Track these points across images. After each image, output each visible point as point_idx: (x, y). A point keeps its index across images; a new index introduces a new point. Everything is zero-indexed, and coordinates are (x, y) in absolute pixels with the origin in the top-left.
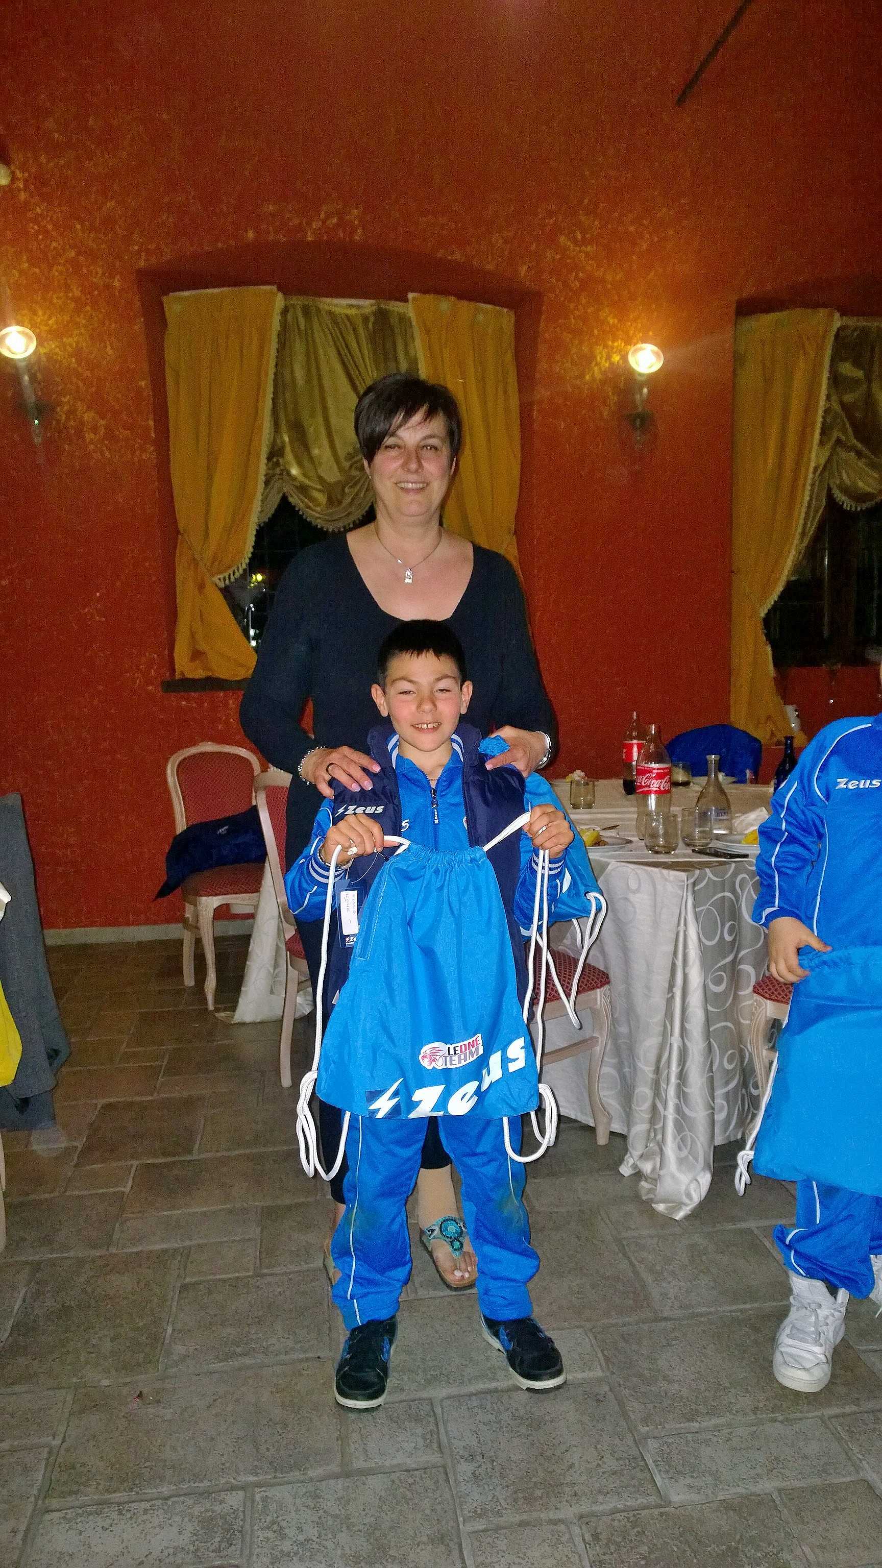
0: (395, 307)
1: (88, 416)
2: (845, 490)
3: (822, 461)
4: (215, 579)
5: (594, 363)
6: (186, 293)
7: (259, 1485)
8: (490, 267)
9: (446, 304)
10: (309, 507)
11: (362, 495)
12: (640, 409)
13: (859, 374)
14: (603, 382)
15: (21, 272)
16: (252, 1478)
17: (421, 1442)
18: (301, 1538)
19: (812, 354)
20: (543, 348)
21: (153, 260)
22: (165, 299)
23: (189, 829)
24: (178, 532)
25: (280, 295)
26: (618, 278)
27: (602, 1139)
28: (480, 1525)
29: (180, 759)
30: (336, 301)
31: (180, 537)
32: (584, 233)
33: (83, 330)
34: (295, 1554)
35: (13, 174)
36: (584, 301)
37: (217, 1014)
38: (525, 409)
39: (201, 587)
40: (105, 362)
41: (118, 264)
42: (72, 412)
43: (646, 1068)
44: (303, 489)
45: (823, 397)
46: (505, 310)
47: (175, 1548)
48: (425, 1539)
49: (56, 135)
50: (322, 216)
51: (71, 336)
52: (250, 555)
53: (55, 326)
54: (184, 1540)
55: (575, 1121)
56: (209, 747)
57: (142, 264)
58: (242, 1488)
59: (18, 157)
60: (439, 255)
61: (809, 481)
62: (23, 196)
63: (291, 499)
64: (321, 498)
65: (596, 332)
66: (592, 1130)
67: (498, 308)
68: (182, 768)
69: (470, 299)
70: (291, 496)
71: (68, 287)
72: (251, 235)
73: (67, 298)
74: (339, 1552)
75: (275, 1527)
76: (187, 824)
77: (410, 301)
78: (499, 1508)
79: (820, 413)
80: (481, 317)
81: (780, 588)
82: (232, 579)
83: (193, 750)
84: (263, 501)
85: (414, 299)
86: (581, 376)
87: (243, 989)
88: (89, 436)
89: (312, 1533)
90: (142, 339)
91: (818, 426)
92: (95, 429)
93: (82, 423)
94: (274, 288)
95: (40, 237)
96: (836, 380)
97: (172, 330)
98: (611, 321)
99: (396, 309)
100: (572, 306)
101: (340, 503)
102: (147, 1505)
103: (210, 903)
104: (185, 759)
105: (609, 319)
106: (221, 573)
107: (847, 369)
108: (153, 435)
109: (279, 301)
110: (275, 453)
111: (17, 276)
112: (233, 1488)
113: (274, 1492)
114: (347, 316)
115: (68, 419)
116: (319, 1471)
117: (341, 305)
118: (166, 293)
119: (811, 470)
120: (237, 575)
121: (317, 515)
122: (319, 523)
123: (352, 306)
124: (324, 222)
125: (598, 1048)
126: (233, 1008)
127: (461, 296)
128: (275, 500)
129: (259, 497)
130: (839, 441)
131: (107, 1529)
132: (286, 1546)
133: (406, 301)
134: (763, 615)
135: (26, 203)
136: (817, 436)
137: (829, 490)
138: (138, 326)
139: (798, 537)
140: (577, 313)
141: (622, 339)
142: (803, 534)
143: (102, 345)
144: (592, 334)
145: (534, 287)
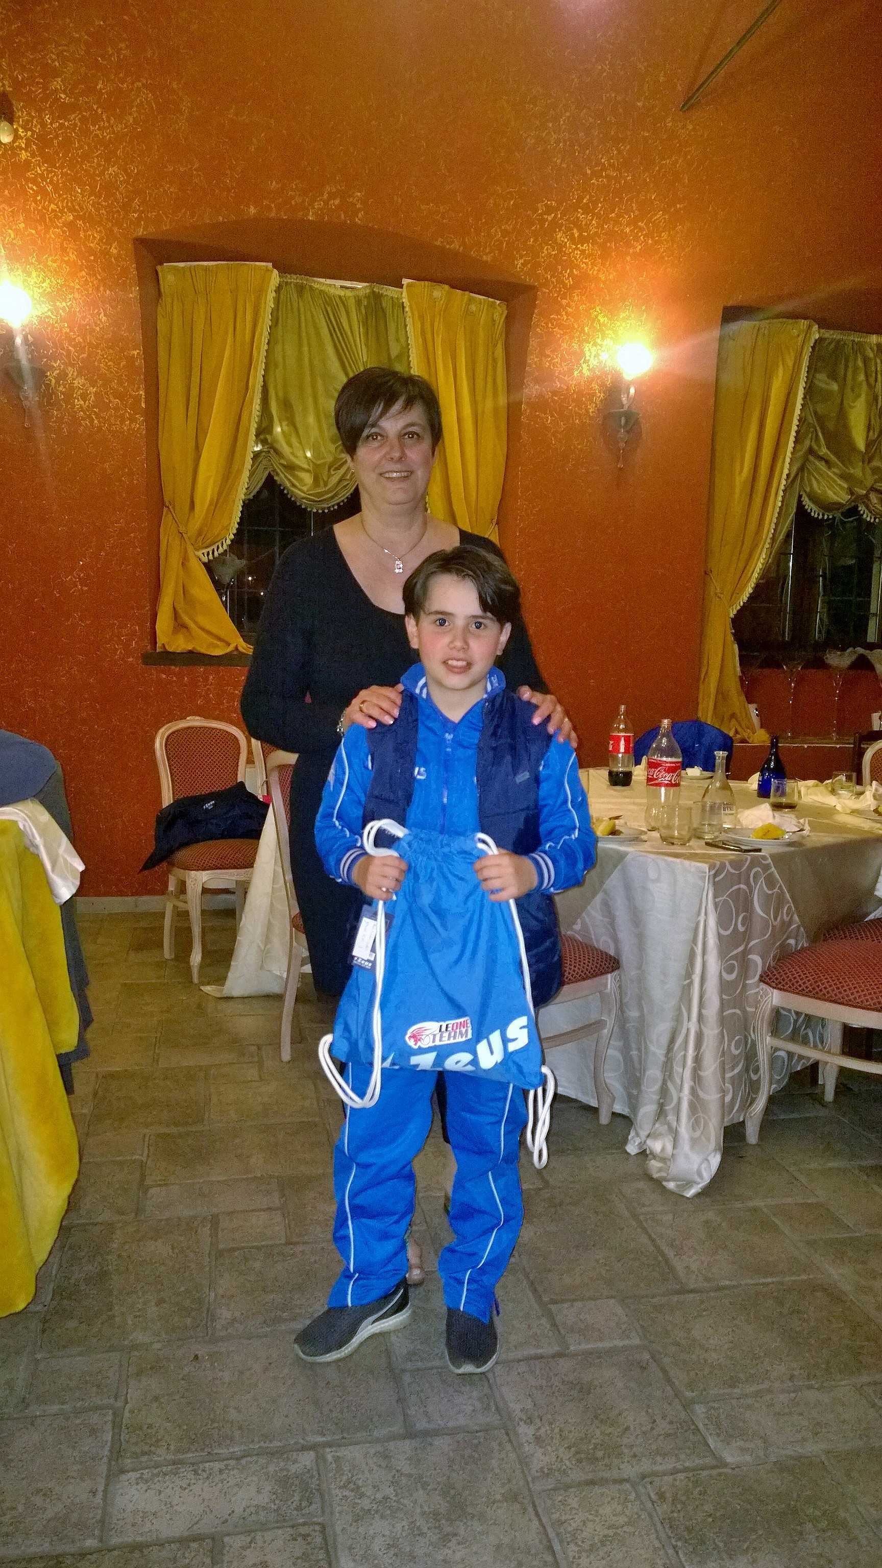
0: (390, 291)
1: (79, 382)
2: (813, 498)
3: (795, 469)
4: (200, 553)
5: (582, 362)
6: (182, 265)
7: (329, 1445)
8: (487, 258)
9: (440, 292)
10: (293, 485)
11: (348, 477)
12: (626, 408)
13: (835, 387)
14: (590, 380)
15: (17, 231)
16: (320, 1439)
17: (478, 1405)
18: (379, 1496)
19: (790, 363)
20: (533, 343)
21: (152, 229)
22: (159, 268)
23: (177, 803)
24: (163, 504)
25: (276, 272)
26: (611, 277)
27: (604, 1119)
28: (550, 1484)
29: (170, 731)
30: (329, 281)
31: (165, 509)
32: (580, 230)
33: (77, 295)
34: (377, 1512)
35: (16, 131)
36: (576, 298)
37: (202, 988)
39: (184, 563)
40: (98, 329)
41: (116, 230)
42: (62, 376)
43: (657, 1051)
44: (291, 468)
45: (798, 407)
46: (498, 302)
47: (257, 1506)
48: (498, 1497)
49: (63, 96)
50: (326, 196)
51: (64, 300)
52: (235, 531)
53: (49, 290)
54: (263, 1499)
55: (576, 1101)
56: (195, 721)
57: (140, 232)
58: (313, 1447)
59: (21, 114)
60: (438, 243)
61: (782, 487)
62: (24, 155)
63: (276, 478)
64: (308, 479)
65: (586, 329)
66: (595, 1111)
67: (490, 300)
68: (169, 742)
69: (463, 289)
70: (278, 474)
71: (64, 250)
72: (252, 210)
73: (62, 260)
74: (418, 1510)
75: (352, 1486)
76: (174, 797)
77: (404, 287)
78: (564, 1467)
79: (795, 422)
80: (473, 308)
81: (749, 590)
82: (216, 554)
83: (182, 724)
84: (249, 478)
85: (409, 285)
86: (571, 371)
87: (232, 963)
88: (79, 403)
89: (390, 1491)
90: (136, 308)
91: (793, 434)
92: (84, 397)
93: (72, 388)
94: (270, 265)
95: (39, 198)
96: (810, 391)
97: (167, 299)
98: (602, 320)
99: (389, 293)
100: (564, 302)
101: (326, 484)
102: (221, 1465)
103: (199, 879)
104: (173, 733)
105: (599, 318)
106: (206, 547)
107: (822, 379)
108: (143, 405)
109: (275, 277)
110: (263, 432)
111: (12, 236)
112: (304, 1448)
113: (345, 1452)
114: (340, 297)
115: (57, 382)
116: (384, 1432)
117: (334, 286)
118: (161, 264)
119: (784, 476)
120: (221, 550)
121: (303, 495)
122: (304, 504)
123: (347, 288)
124: (326, 203)
125: (606, 1031)
126: (221, 980)
127: (456, 285)
128: (262, 477)
129: (246, 474)
130: (811, 451)
131: (185, 1489)
132: (365, 1503)
133: (401, 286)
134: (732, 616)
135: (27, 162)
136: (791, 444)
137: (800, 496)
138: (134, 293)
139: (769, 541)
140: (570, 310)
141: (612, 338)
142: (773, 539)
143: (96, 311)
144: (583, 331)
145: (529, 281)
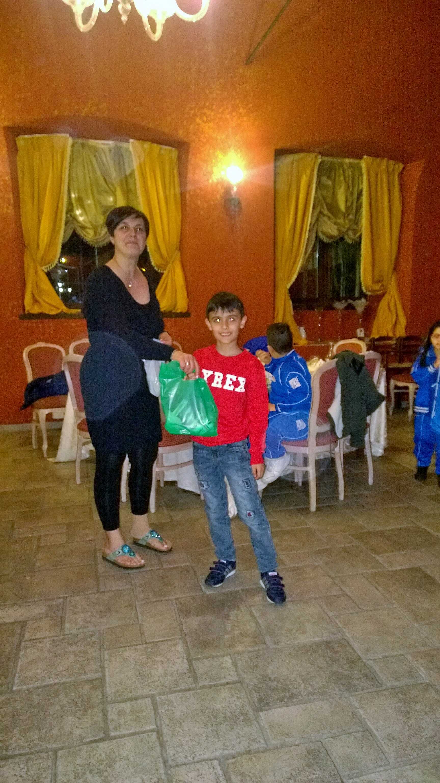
2: (324, 234)
4: (43, 268)
5: (212, 176)
6: (26, 136)
7: (69, 597)
8: (166, 131)
9: (147, 145)
10: (85, 235)
12: (233, 197)
13: (330, 183)
14: (217, 184)
16: (66, 595)
18: (83, 608)
19: (309, 173)
20: (190, 167)
21: (12, 122)
22: (16, 139)
23: (34, 381)
24: (25, 246)
25: (71, 138)
26: (223, 137)
28: (143, 602)
29: (31, 349)
30: (96, 141)
32: (207, 118)
34: (81, 612)
36: (208, 147)
37: (48, 459)
38: (183, 195)
39: (36, 272)
44: (83, 228)
45: (314, 192)
46: (174, 149)
47: (40, 613)
48: (124, 606)
50: (89, 105)
52: (59, 257)
56: (42, 345)
57: (6, 124)
58: (62, 598)
60: (143, 124)
61: (308, 229)
63: (77, 232)
64: (91, 232)
67: (170, 148)
68: (30, 354)
69: (158, 143)
72: (57, 112)
74: (95, 611)
75: (74, 606)
76: (33, 378)
77: (130, 143)
78: (150, 598)
79: (313, 199)
80: (163, 151)
81: (295, 276)
82: (51, 267)
83: (35, 346)
84: (64, 233)
85: (133, 143)
86: (208, 180)
87: (59, 447)
89: (87, 607)
90: (6, 158)
91: (312, 205)
94: (68, 135)
96: (318, 185)
97: (21, 153)
99: (124, 146)
100: (203, 149)
101: (100, 234)
102: (29, 604)
103: (43, 413)
105: (219, 156)
106: (46, 265)
107: (324, 178)
108: (12, 202)
109: (70, 141)
110: (70, 210)
114: (101, 148)
116: (89, 592)
117: (99, 143)
118: (17, 135)
119: (309, 225)
121: (90, 239)
122: (91, 243)
123: (104, 144)
124: (90, 108)
127: (153, 142)
128: (70, 232)
129: (62, 231)
130: (320, 212)
131: (16, 610)
134: (287, 288)
136: (311, 210)
137: (317, 232)
138: (4, 152)
139: (303, 253)
140: (205, 152)
141: (225, 164)
142: (306, 252)
144: (212, 162)
145: (186, 140)
